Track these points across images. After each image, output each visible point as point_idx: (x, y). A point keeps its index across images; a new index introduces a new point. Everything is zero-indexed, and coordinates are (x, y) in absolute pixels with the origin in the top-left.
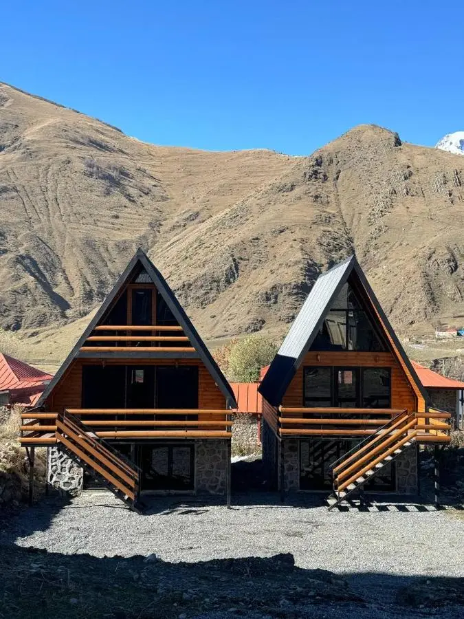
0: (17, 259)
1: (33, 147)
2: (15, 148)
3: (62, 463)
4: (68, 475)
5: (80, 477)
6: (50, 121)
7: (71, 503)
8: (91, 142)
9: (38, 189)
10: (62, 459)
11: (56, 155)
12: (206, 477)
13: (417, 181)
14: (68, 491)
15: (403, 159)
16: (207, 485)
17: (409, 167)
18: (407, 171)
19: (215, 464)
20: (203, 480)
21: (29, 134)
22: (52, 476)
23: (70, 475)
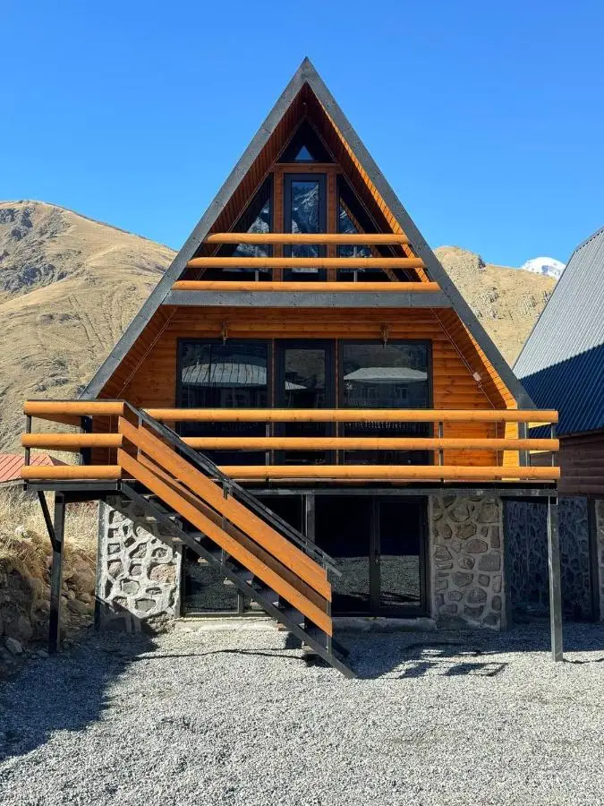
0: (79, 389)
1: (97, 274)
2: (78, 274)
3: (131, 555)
4: (146, 582)
5: (172, 587)
6: (115, 248)
7: (153, 647)
8: (159, 268)
9: (102, 316)
10: (133, 547)
11: (120, 282)
12: (456, 588)
13: (504, 304)
14: (145, 620)
15: (488, 280)
16: (461, 607)
17: (494, 289)
18: (492, 293)
19: (477, 558)
20: (451, 595)
21: (92, 261)
22: (109, 585)
23: (151, 583)
